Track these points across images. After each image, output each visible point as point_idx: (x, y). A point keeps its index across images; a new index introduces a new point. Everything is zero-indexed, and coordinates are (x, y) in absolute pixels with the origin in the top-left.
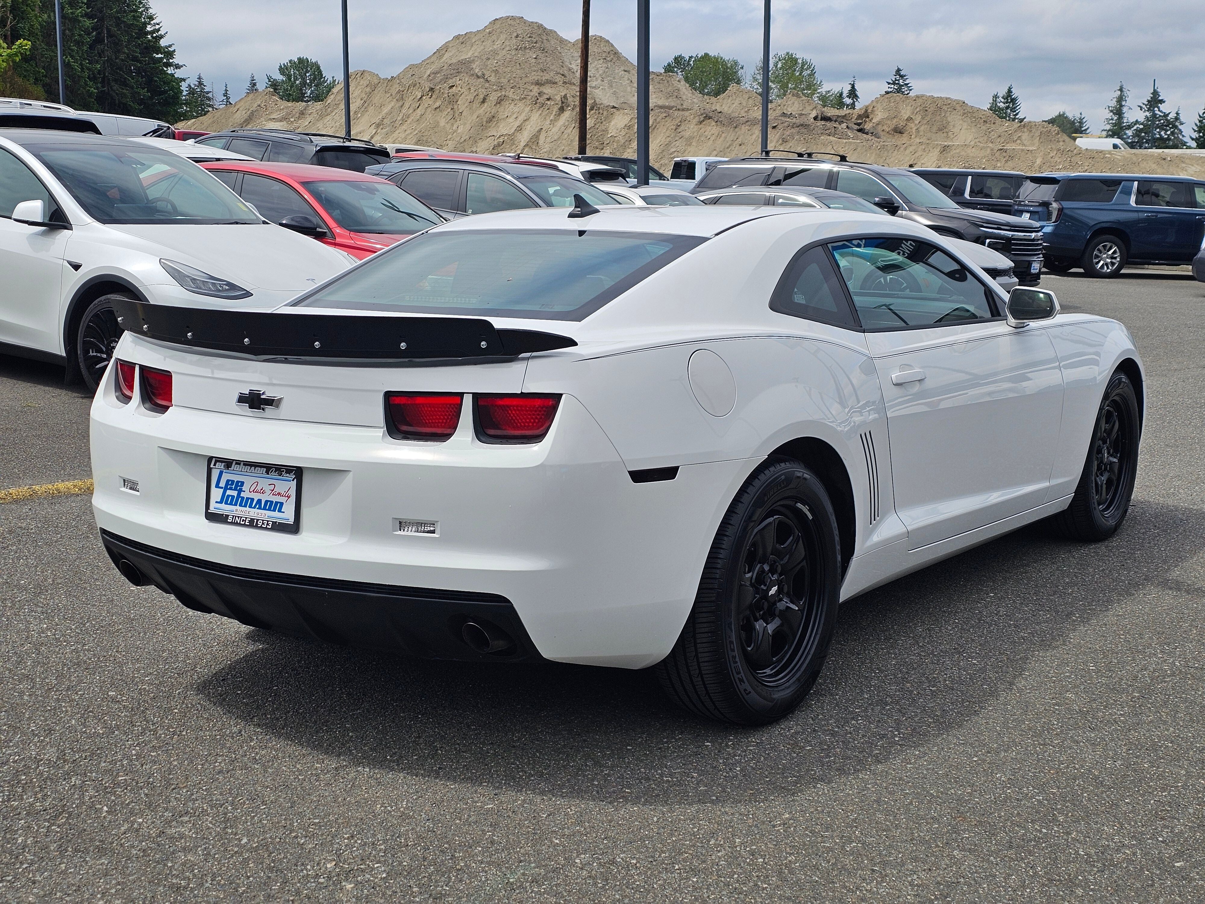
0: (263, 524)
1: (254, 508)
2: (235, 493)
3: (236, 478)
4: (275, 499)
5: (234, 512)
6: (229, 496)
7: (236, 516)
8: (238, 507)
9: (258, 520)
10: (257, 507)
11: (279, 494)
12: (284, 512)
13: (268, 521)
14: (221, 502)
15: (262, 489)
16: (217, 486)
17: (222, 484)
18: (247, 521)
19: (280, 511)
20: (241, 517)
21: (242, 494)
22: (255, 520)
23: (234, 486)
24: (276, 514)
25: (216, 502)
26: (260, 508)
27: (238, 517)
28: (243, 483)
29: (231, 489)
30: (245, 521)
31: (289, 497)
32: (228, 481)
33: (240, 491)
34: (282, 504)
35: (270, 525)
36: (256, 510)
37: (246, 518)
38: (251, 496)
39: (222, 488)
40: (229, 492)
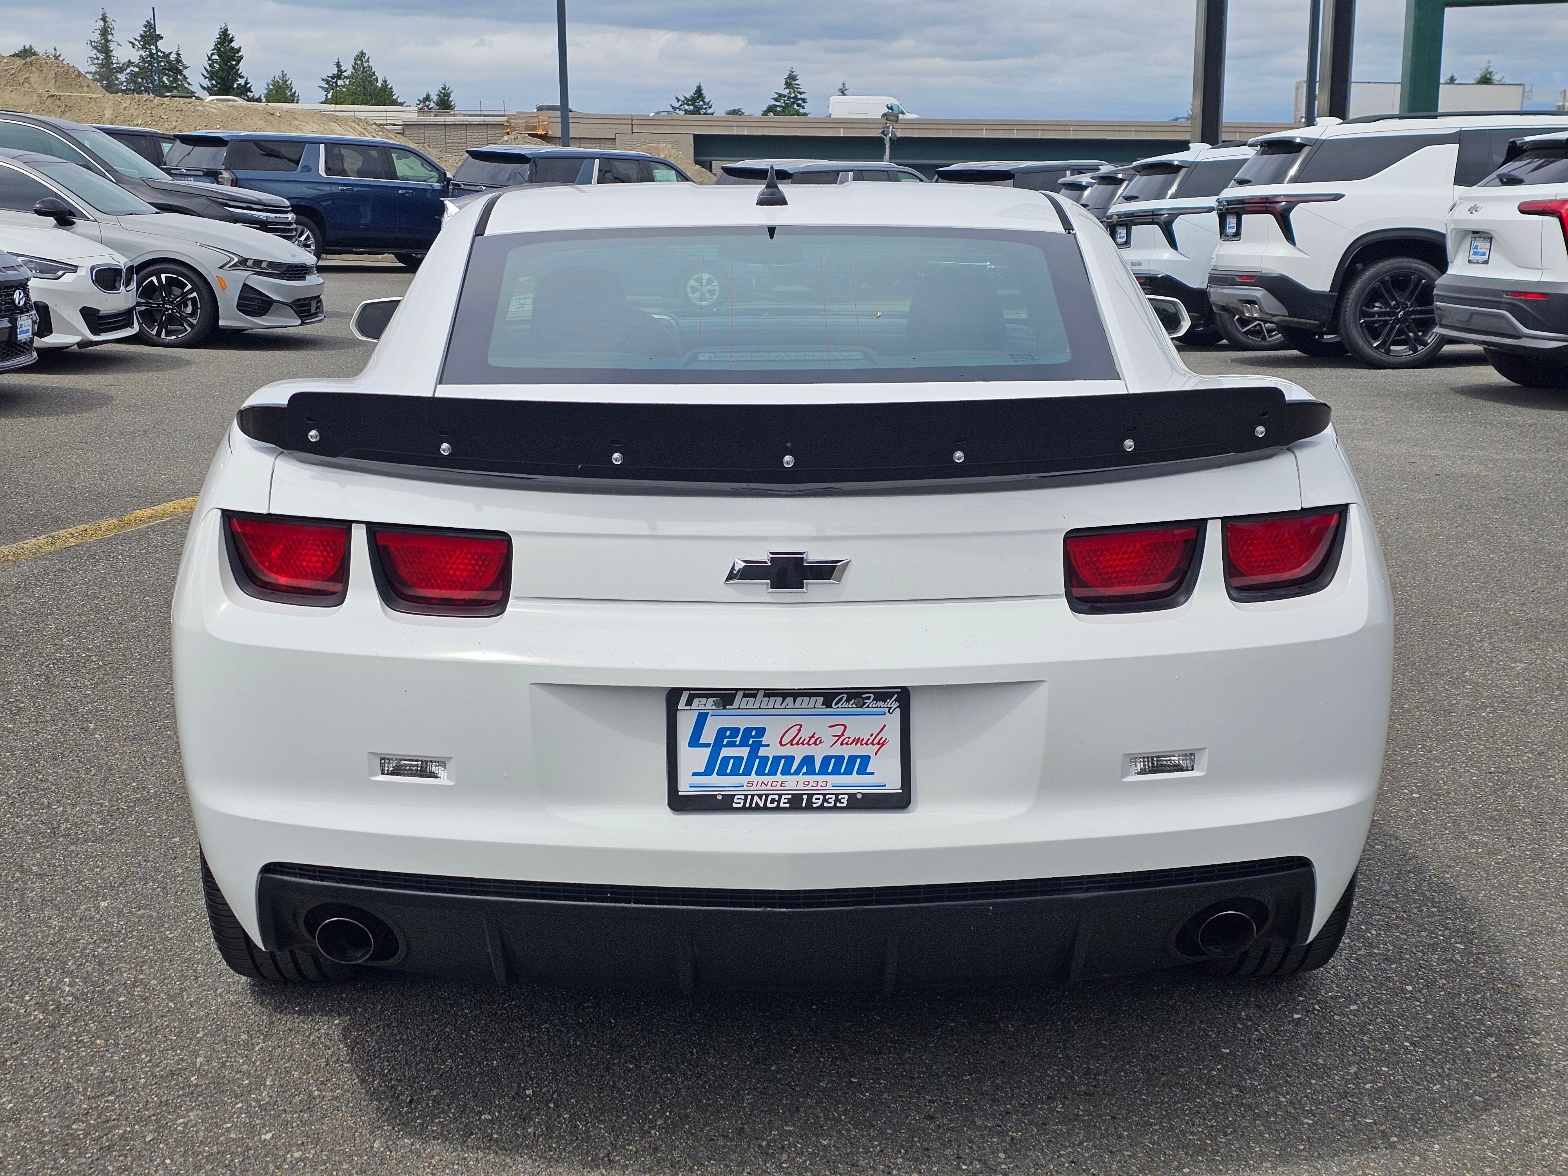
0: (825, 800)
1: (797, 772)
2: (744, 752)
3: (742, 723)
4: (847, 751)
5: (745, 788)
6: (726, 759)
7: (753, 796)
8: (753, 777)
9: (810, 796)
10: (804, 770)
11: (857, 741)
12: (873, 774)
13: (837, 795)
14: (708, 772)
15: (813, 736)
16: (694, 742)
17: (708, 735)
18: (783, 800)
19: (862, 771)
20: (767, 796)
21: (762, 752)
22: (805, 797)
23: (738, 739)
24: (855, 779)
25: (695, 774)
26: (811, 772)
27: (760, 796)
28: (761, 731)
29: (731, 744)
30: (779, 801)
31: (883, 744)
32: (721, 732)
33: (758, 745)
34: (866, 759)
35: (845, 801)
36: (801, 778)
37: (780, 796)
38: (787, 751)
39: (708, 745)
40: (725, 752)
